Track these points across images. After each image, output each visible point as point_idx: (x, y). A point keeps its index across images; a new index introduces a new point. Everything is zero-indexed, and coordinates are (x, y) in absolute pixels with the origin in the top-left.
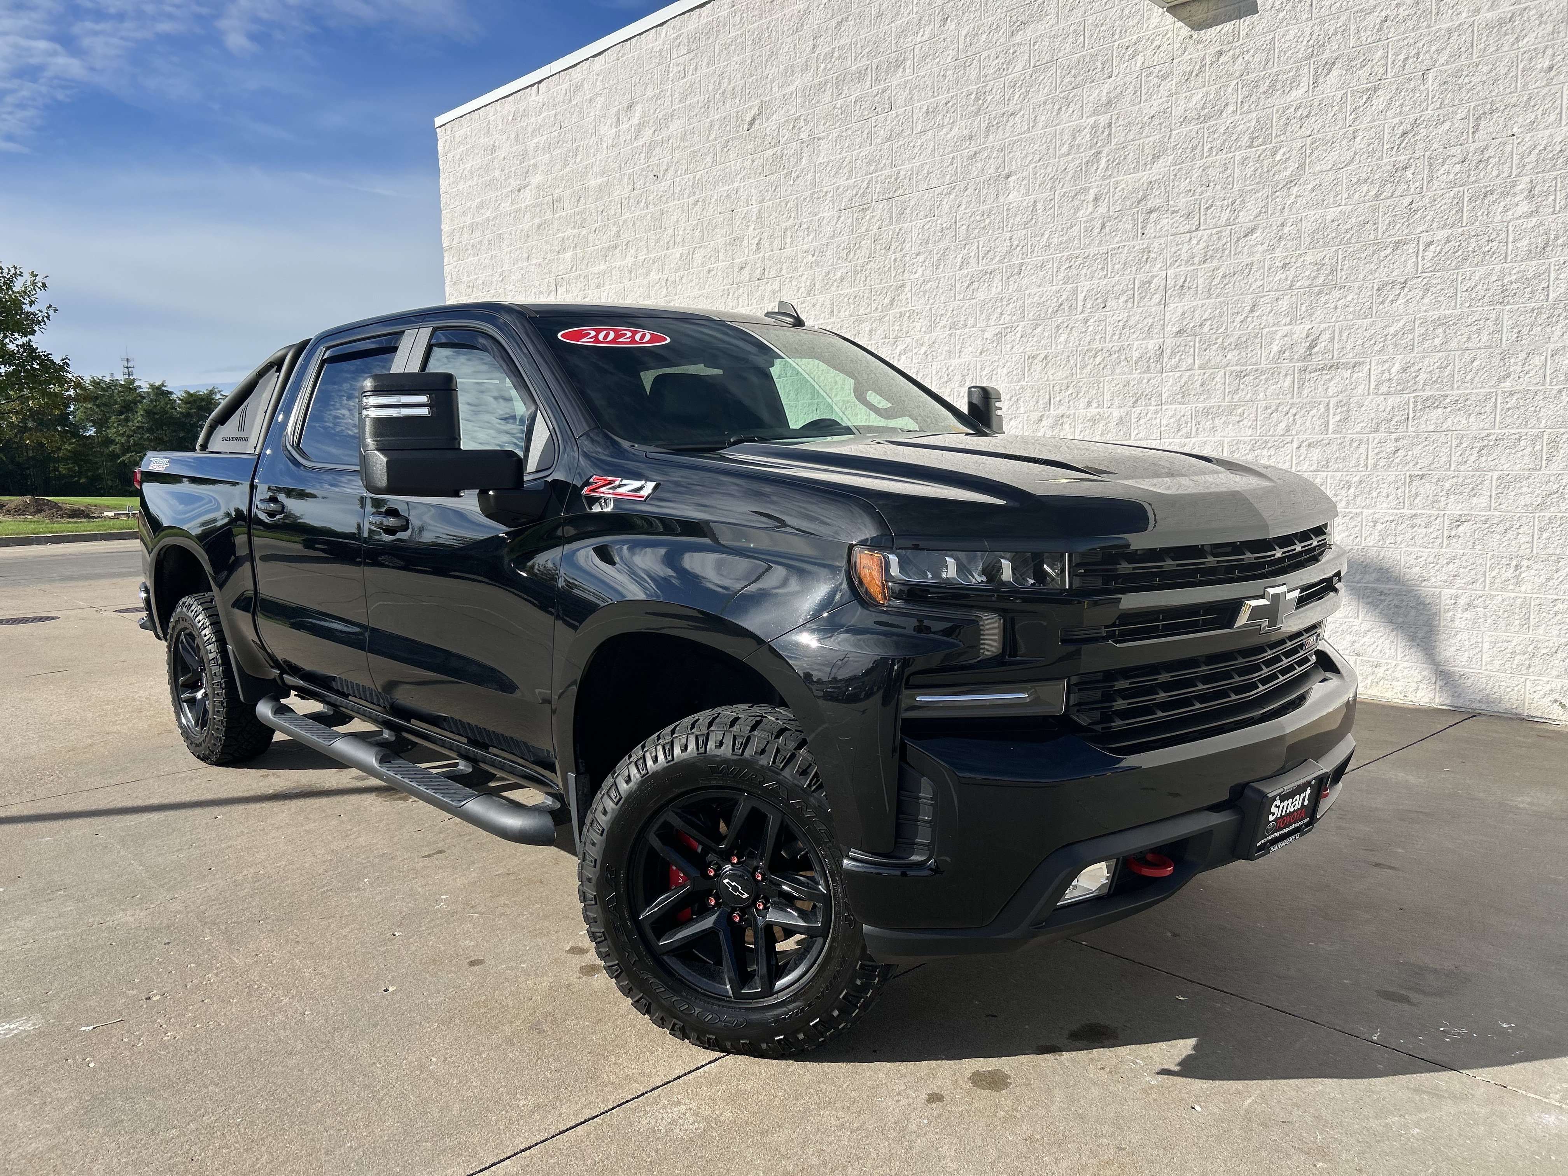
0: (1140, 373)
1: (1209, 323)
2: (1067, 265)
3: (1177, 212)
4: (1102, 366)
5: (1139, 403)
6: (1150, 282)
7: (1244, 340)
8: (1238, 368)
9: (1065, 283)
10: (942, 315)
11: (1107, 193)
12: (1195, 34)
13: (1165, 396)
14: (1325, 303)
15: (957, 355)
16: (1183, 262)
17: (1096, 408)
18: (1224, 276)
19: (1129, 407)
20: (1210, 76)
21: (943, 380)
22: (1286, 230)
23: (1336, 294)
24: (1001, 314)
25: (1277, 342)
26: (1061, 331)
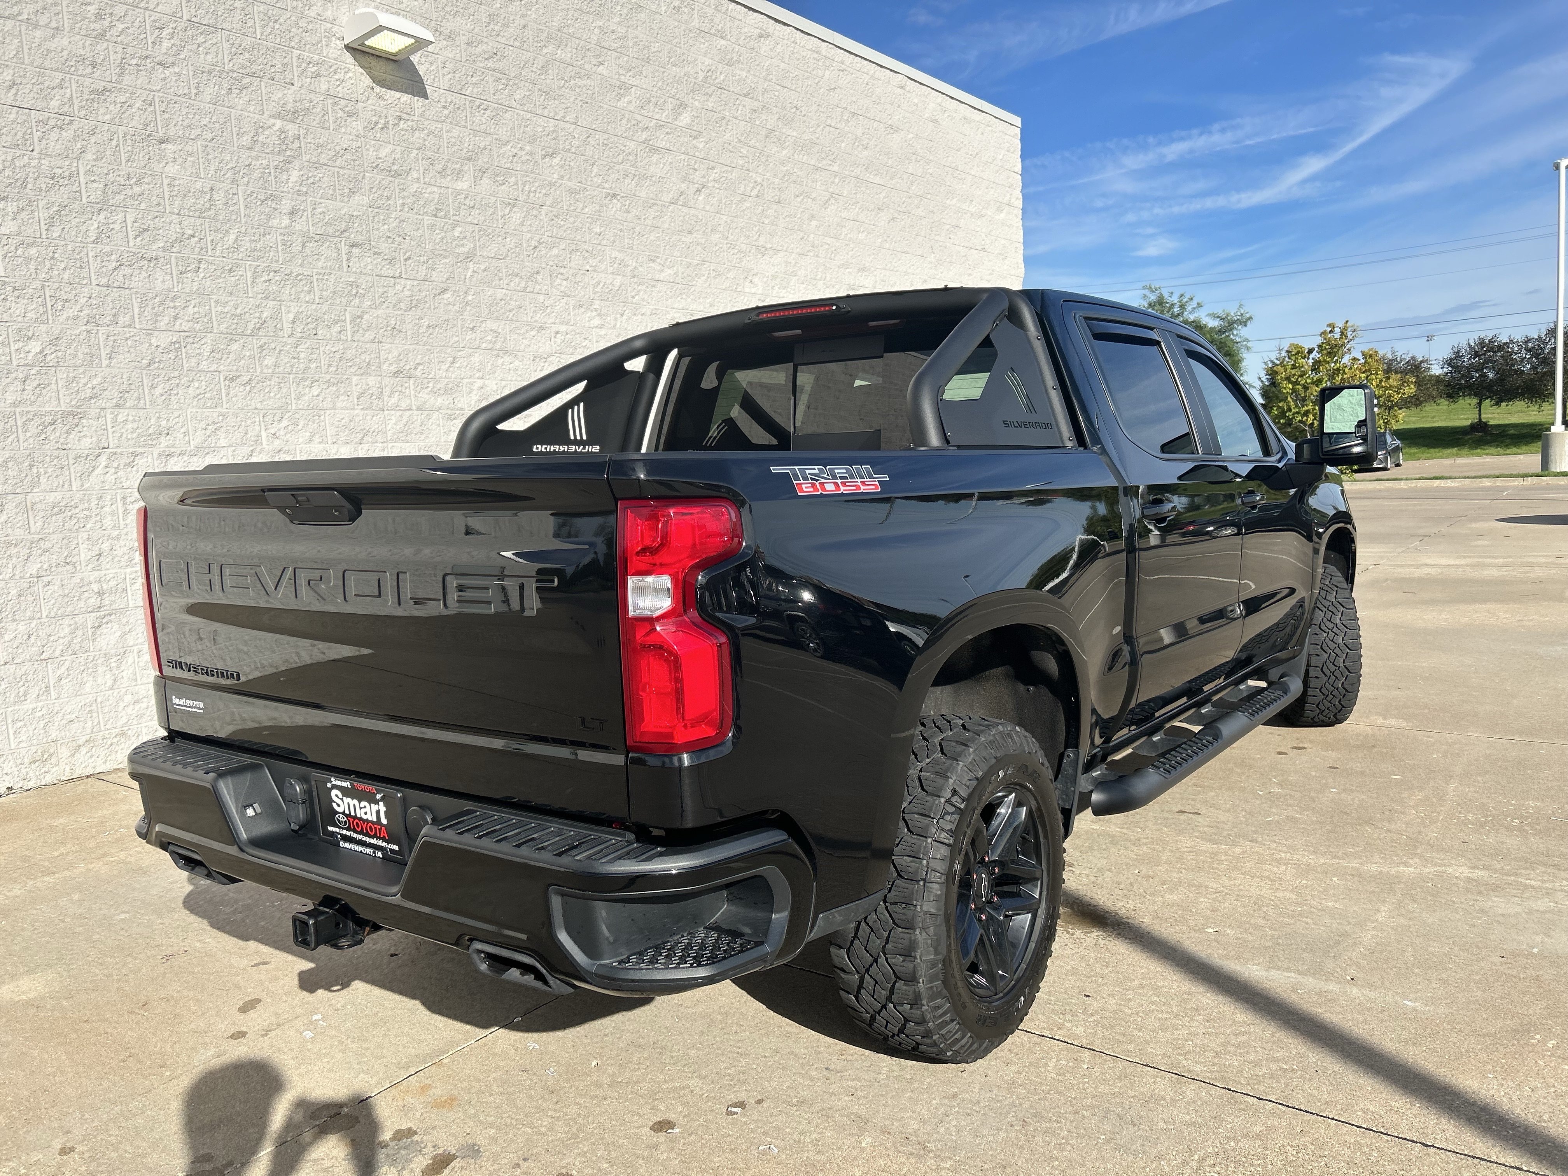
0: (362, 409)
1: (421, 367)
2: (266, 278)
3: (379, 254)
4: (321, 398)
5: (366, 439)
6: (361, 317)
7: (450, 387)
8: (449, 412)
9: (266, 298)
10: (68, 301)
11: (304, 211)
12: (378, 89)
13: (389, 434)
14: (502, 365)
15: (105, 362)
16: (391, 306)
17: (320, 443)
18: (428, 326)
19: (356, 443)
20: (394, 135)
21: (82, 395)
22: (470, 298)
23: (507, 359)
24: (176, 318)
25: (475, 392)
26: (264, 352)
